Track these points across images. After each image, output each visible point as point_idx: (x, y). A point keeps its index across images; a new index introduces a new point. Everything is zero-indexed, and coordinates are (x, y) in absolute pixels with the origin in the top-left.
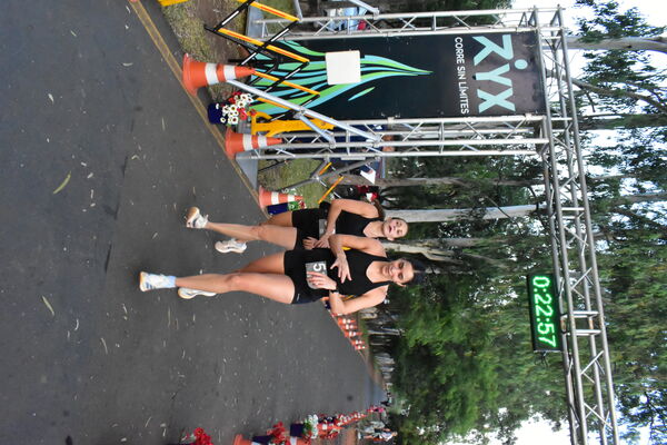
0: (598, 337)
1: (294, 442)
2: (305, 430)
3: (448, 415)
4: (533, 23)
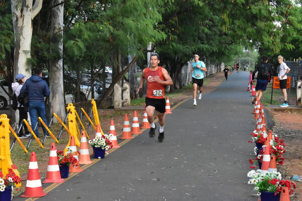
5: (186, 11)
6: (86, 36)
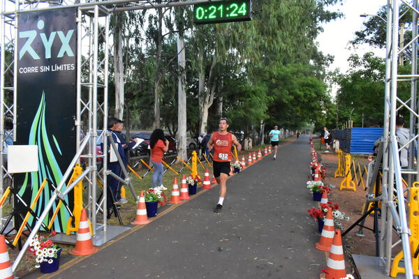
2: (317, 190)
4: (13, 16)
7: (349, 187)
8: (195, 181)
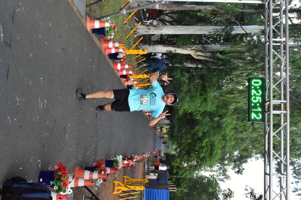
0: (285, 115)
1: (109, 171)
2: (114, 164)
3: (202, 155)
5: (193, 123)
6: (182, 78)
7: (116, 188)
8: (121, 59)
